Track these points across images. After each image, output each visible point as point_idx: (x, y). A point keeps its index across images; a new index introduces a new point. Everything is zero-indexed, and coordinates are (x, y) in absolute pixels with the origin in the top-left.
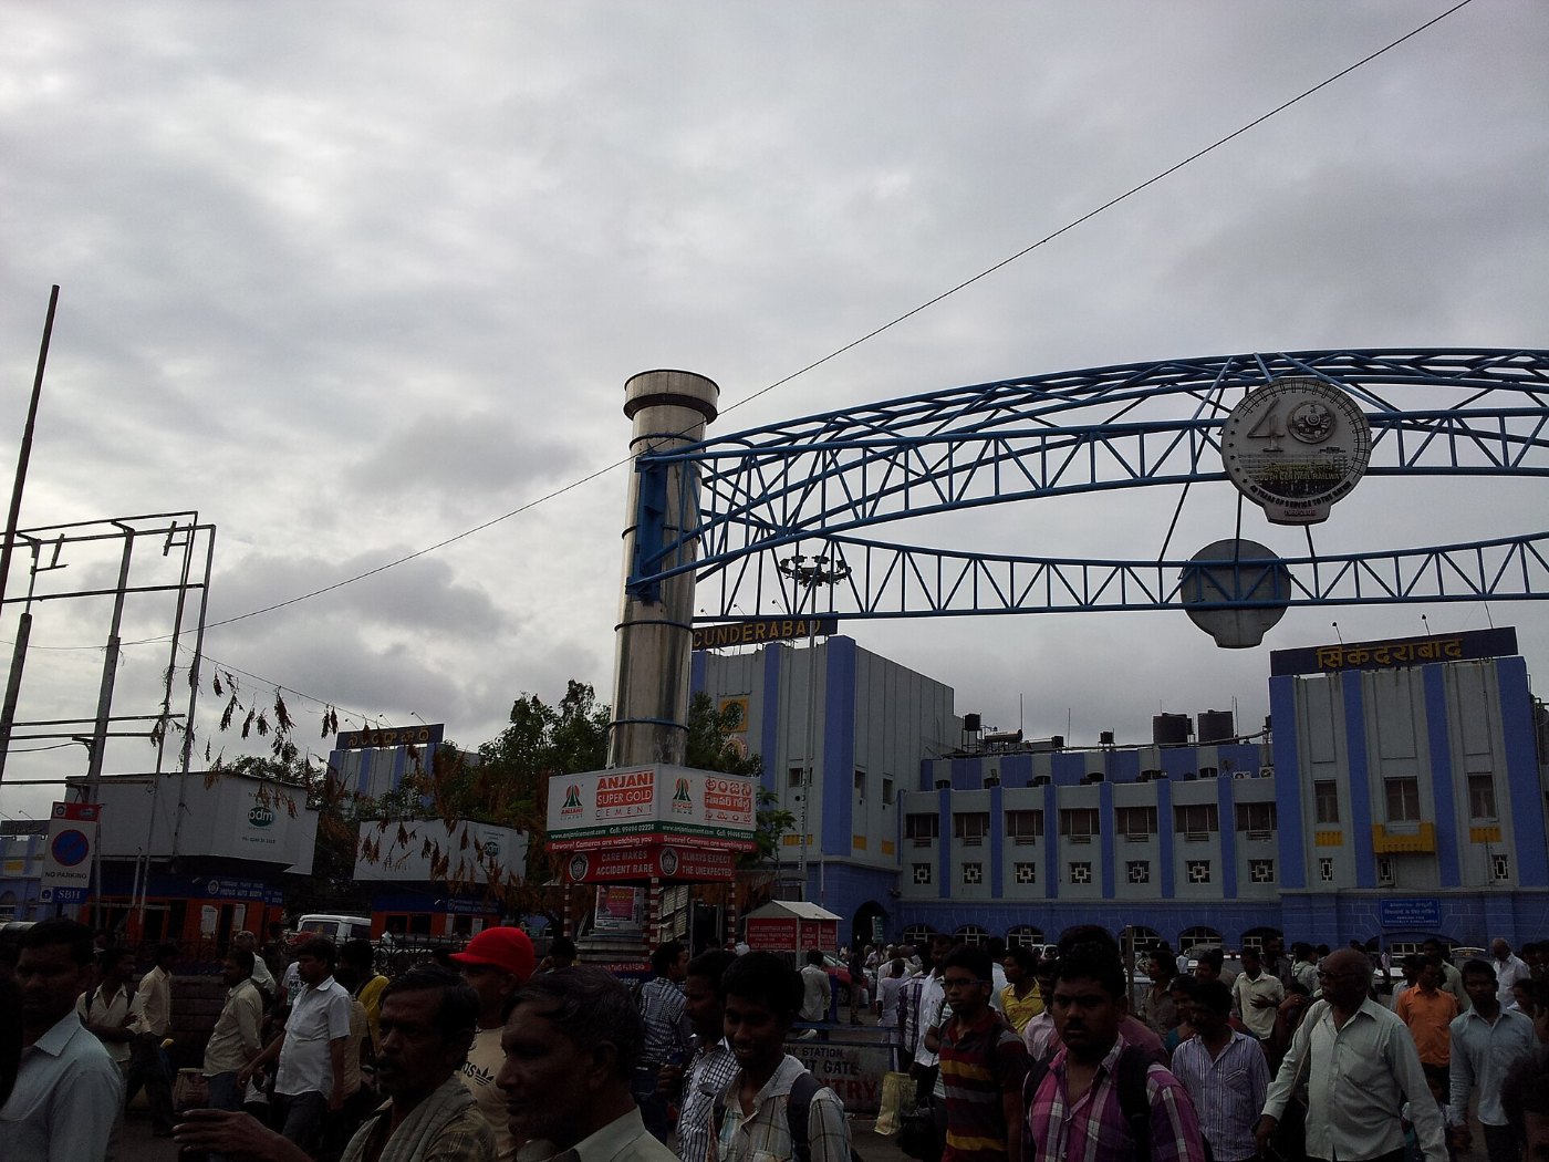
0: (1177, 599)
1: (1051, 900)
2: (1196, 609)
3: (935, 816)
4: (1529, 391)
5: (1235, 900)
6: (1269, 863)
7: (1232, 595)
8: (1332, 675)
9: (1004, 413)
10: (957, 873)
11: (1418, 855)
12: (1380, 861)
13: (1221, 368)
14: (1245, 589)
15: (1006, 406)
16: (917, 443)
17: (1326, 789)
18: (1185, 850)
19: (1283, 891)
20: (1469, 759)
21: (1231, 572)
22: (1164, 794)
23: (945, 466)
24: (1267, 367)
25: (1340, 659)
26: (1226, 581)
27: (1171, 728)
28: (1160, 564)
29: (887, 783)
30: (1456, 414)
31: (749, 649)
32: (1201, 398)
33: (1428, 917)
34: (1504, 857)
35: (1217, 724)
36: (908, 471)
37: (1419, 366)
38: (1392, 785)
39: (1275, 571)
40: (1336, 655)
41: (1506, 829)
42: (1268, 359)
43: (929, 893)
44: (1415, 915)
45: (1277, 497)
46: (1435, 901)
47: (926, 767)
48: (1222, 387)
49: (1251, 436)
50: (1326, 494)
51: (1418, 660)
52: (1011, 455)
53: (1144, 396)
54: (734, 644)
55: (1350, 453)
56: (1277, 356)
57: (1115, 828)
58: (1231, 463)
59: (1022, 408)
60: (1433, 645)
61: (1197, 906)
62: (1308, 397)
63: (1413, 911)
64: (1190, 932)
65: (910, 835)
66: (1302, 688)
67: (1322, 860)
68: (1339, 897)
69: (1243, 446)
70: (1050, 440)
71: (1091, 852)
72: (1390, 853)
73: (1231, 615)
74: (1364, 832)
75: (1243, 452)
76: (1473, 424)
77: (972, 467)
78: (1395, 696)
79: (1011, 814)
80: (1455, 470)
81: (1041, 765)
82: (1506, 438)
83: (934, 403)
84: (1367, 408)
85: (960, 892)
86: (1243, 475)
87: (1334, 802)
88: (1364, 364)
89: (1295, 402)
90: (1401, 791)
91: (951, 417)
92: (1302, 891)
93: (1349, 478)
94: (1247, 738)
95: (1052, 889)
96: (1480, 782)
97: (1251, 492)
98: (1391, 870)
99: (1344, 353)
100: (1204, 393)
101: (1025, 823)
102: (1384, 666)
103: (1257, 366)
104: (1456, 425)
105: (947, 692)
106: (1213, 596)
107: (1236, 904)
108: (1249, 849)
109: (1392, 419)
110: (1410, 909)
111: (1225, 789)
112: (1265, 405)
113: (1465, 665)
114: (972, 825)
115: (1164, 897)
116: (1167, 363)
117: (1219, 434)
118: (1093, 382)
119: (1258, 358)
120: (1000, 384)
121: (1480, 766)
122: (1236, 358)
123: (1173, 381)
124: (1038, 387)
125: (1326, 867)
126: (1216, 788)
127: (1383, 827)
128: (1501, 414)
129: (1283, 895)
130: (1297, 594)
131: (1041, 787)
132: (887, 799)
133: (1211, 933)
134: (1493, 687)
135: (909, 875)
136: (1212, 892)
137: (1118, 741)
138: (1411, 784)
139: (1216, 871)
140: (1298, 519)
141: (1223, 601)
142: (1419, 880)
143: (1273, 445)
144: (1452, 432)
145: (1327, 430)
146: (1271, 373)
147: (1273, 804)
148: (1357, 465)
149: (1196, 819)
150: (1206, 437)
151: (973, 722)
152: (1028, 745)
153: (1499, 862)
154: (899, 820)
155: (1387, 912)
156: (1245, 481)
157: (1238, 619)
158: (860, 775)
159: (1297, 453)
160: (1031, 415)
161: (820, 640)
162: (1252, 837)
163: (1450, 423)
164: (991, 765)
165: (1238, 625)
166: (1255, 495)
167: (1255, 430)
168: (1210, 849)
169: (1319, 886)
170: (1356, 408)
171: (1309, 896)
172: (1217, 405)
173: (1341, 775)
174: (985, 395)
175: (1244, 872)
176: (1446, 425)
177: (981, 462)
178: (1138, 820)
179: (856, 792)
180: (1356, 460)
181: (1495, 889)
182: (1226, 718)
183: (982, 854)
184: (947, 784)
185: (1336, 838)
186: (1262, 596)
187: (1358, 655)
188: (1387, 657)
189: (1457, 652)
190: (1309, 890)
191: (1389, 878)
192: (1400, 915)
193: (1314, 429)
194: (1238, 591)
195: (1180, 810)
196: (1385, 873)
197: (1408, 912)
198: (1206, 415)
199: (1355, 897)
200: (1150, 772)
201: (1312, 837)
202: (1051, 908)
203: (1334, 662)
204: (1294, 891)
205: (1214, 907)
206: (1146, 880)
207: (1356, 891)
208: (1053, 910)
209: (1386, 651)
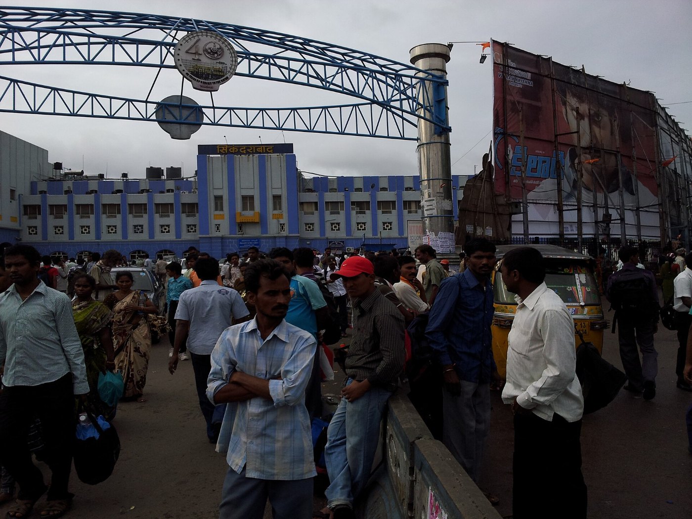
0: (154, 117)
1: (97, 241)
2: (162, 123)
3: (39, 206)
4: (301, 53)
5: (180, 240)
6: (195, 226)
7: (178, 118)
8: (223, 156)
9: (69, 24)
10: (51, 230)
11: (254, 223)
12: (239, 225)
13: (176, 22)
14: (184, 116)
15: (72, 21)
16: (20, 30)
17: (218, 198)
18: (159, 220)
19: (200, 236)
20: (273, 190)
21: (178, 109)
22: (150, 199)
23: (36, 44)
24: (197, 25)
25: (226, 150)
26: (176, 112)
27: (154, 173)
28: (146, 102)
29: (13, 191)
30: (274, 57)
32: (167, 33)
34: (284, 224)
35: (175, 173)
36: (14, 42)
37: (259, 36)
38: (244, 198)
39: (198, 110)
40: (225, 148)
41: (285, 215)
42: (198, 22)
43: (36, 238)
44: (251, 244)
45: (197, 79)
46: (258, 239)
47: (34, 184)
48: (177, 30)
49: (187, 52)
50: (218, 80)
51: (257, 152)
52: (72, 44)
53: (141, 28)
55: (229, 66)
56: (201, 21)
57: (128, 211)
58: (177, 61)
59: (79, 23)
60: (263, 148)
61: (163, 242)
62: (213, 40)
64: (161, 252)
65: (25, 214)
66: (211, 159)
67: (216, 225)
68: (222, 238)
69: (183, 55)
71: (117, 221)
72: (243, 222)
73: (178, 126)
74: (233, 216)
75: (184, 58)
77: (50, 47)
78: (247, 165)
79: (78, 206)
80: (270, 78)
81: (93, 186)
82: (289, 69)
83: (31, 13)
84: (237, 49)
85: (52, 237)
86: (183, 68)
87: (222, 204)
88: (238, 32)
89: (207, 41)
90: (248, 200)
91: (39, 21)
92: (208, 236)
93: (228, 75)
94: (187, 178)
95: (98, 236)
96: (277, 198)
98: (243, 228)
99: (230, 25)
100: (168, 31)
101: (85, 210)
102: (243, 154)
103: (192, 24)
104: (272, 61)
105: (43, 153)
106: (169, 118)
107: (181, 241)
108: (186, 220)
109: (247, 55)
110: (249, 242)
111: (177, 197)
112: (194, 40)
113: (274, 155)
114: (58, 210)
115: (150, 238)
116: (152, 16)
117: (173, 49)
118: (116, 18)
119: (193, 20)
120: (68, 10)
121: (277, 192)
122: (183, 19)
123: (155, 24)
124: (89, 15)
125: (218, 227)
126: (173, 196)
127: (241, 213)
128: (289, 59)
130: (206, 120)
131: (93, 195)
132: (12, 197)
133: (170, 252)
134: (284, 164)
135: (26, 231)
136: (171, 236)
137: (129, 177)
138: (252, 198)
139: (173, 229)
141: (174, 120)
142: (253, 232)
143: (197, 57)
144: (270, 64)
145: (220, 55)
146: (198, 28)
147: (197, 204)
148: (231, 71)
149: (164, 209)
150: (169, 51)
151: (58, 166)
152: (87, 177)
153: (282, 226)
154: (20, 208)
155: (241, 243)
156: (184, 70)
157: (180, 128)
159: (206, 62)
160: (84, 27)
162: (188, 216)
163: (269, 60)
164: (68, 184)
165: (180, 130)
166: (188, 77)
167: (189, 50)
168: (170, 220)
169: (214, 233)
170: (232, 48)
171: (210, 237)
172: (174, 38)
173: (225, 193)
174: (60, 14)
175: (184, 229)
176: (267, 61)
177: (55, 45)
178: (138, 209)
180: (231, 68)
181: (280, 235)
182: (179, 169)
183: (64, 221)
184: (45, 192)
185: (222, 217)
186: (192, 119)
187: (234, 149)
188: (245, 151)
189: (271, 151)
190: (211, 236)
191: (242, 232)
192: (245, 244)
193: (214, 53)
194: (181, 116)
195: (157, 205)
196: (240, 229)
198: (169, 40)
199: (229, 238)
200: (144, 190)
201: (213, 216)
202: (98, 244)
203: (224, 151)
204: (204, 236)
205: (171, 242)
206: (142, 232)
207: (230, 236)
208: (99, 245)
209: (245, 148)
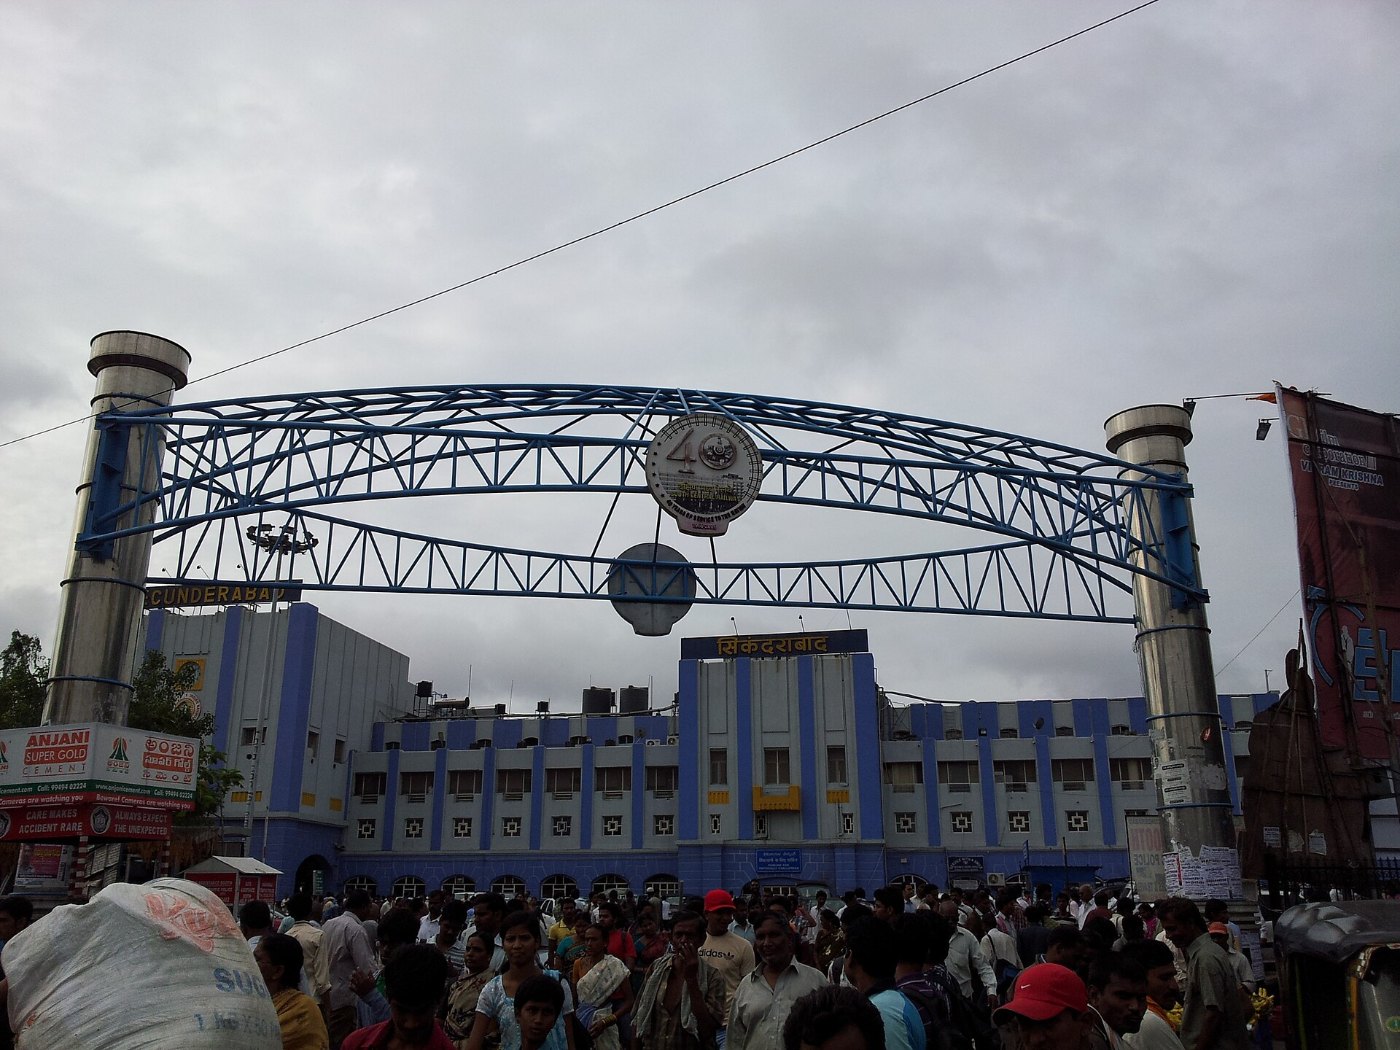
0: (604, 591)
1: (484, 852)
2: (619, 601)
3: (383, 775)
4: (882, 444)
5: (641, 850)
6: (670, 818)
7: (649, 591)
8: (729, 661)
9: (465, 414)
10: (400, 827)
11: (786, 813)
12: (758, 817)
13: (650, 397)
14: (660, 587)
15: (468, 407)
16: (383, 431)
17: (718, 755)
18: (601, 806)
19: (680, 842)
20: (828, 735)
21: (649, 571)
22: (588, 757)
23: (407, 456)
24: (687, 401)
25: (735, 648)
26: (645, 578)
27: (597, 699)
28: (592, 560)
29: (339, 744)
30: (827, 457)
31: (210, 610)
32: (633, 421)
33: (792, 864)
34: (851, 816)
35: (636, 698)
36: (372, 455)
37: (803, 415)
38: (769, 753)
39: (685, 572)
40: (733, 644)
41: (854, 792)
42: (689, 394)
43: (373, 846)
44: (783, 863)
45: (687, 511)
46: (797, 850)
47: (378, 729)
48: (651, 413)
49: (669, 458)
50: (726, 512)
51: (795, 652)
52: (469, 452)
53: (587, 413)
54: (194, 605)
55: (746, 481)
56: (695, 393)
57: (544, 787)
58: (653, 479)
59: (483, 411)
60: (807, 640)
61: (607, 856)
62: (716, 430)
63: (781, 860)
64: (603, 878)
65: (357, 792)
66: (704, 670)
67: (713, 816)
68: (724, 847)
69: (663, 466)
70: (503, 442)
71: (522, 808)
72: (766, 811)
73: (647, 607)
74: (746, 793)
75: (663, 471)
76: (839, 465)
77: (432, 459)
78: (775, 679)
79: (453, 774)
80: (824, 503)
81: (484, 730)
82: (862, 479)
83: (402, 397)
84: (761, 445)
85: (401, 845)
86: (661, 490)
87: (724, 767)
88: (762, 408)
89: (706, 434)
90: (777, 758)
91: (416, 412)
92: (695, 842)
93: (744, 501)
94: (659, 711)
95: (485, 843)
96: (836, 753)
97: (666, 505)
98: (767, 824)
99: (747, 397)
100: (635, 417)
101: (465, 781)
102: (768, 655)
103: (679, 399)
104: (827, 465)
105: (402, 661)
106: (633, 591)
107: (643, 854)
108: (655, 805)
109: (780, 456)
110: (778, 857)
111: (638, 753)
112: (682, 434)
113: (830, 657)
114: (417, 782)
115: (583, 847)
116: (607, 388)
117: (644, 454)
118: (544, 396)
119: (680, 392)
120: (464, 388)
121: (836, 740)
122: (663, 391)
123: (611, 404)
124: (497, 394)
125: (715, 822)
126: (631, 752)
127: (761, 789)
128: (861, 461)
129: (680, 846)
130: (700, 593)
131: (483, 749)
132: (338, 759)
133: (619, 879)
134: (849, 677)
135: (356, 829)
136: (622, 844)
137: (553, 710)
138: (784, 753)
139: (627, 825)
140: (702, 531)
141: (641, 595)
142: (787, 834)
143: (687, 467)
144: (824, 471)
145: (729, 460)
146: (690, 406)
147: (676, 768)
148: (751, 491)
149: (614, 778)
150: (635, 457)
151: (425, 689)
152: (474, 711)
153: (848, 817)
154: (349, 777)
155: (761, 860)
156: (663, 496)
157: (652, 611)
158: (313, 736)
159: (705, 476)
160: (490, 419)
161: (283, 606)
162: (658, 796)
163: (823, 464)
164: (439, 728)
165: (653, 616)
166: (670, 508)
167: (673, 453)
168: (622, 806)
169: (709, 837)
170: (753, 444)
171: (701, 846)
172: (645, 429)
173: (730, 744)
174: (449, 396)
175: (649, 824)
176: (819, 464)
177: (441, 455)
178: (564, 780)
179: (309, 752)
180: (749, 486)
181: (843, 841)
182: (644, 692)
183: (424, 810)
184: (397, 744)
185: (724, 798)
186: (674, 593)
187: (749, 645)
188: (771, 648)
189: (824, 647)
190: (701, 842)
191: (764, 832)
192: (770, 863)
193: (720, 457)
194: (654, 585)
195: (600, 771)
196: (761, 827)
197: (777, 860)
198: (635, 436)
199: (736, 848)
200: (577, 737)
201: (706, 797)
202: (484, 859)
203: (731, 650)
204: (687, 842)
205: (623, 856)
206: (567, 833)
207: (738, 842)
208: (485, 861)
209: (771, 643)
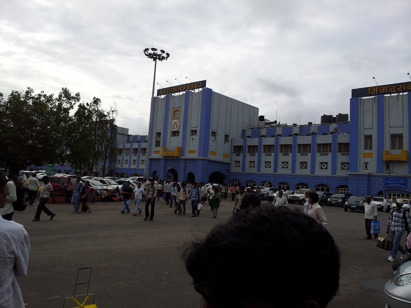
1: (275, 173)
3: (242, 146)
5: (335, 176)
6: (348, 164)
8: (374, 97)
10: (247, 164)
11: (401, 162)
12: (386, 164)
17: (368, 138)
18: (319, 158)
25: (377, 91)
27: (326, 119)
29: (227, 137)
31: (181, 93)
33: (402, 184)
38: (393, 137)
40: (375, 90)
43: (239, 170)
44: (397, 184)
47: (244, 132)
51: (407, 91)
57: (297, 151)
61: (321, 177)
63: (397, 182)
64: (319, 185)
65: (235, 152)
66: (362, 102)
67: (365, 163)
68: (370, 176)
71: (289, 158)
72: (390, 161)
79: (265, 146)
81: (279, 131)
85: (248, 170)
87: (371, 142)
90: (397, 138)
92: (357, 173)
95: (275, 170)
98: (390, 167)
101: (269, 148)
102: (393, 93)
108: (341, 158)
110: (395, 181)
111: (335, 138)
114: (253, 149)
115: (312, 173)
125: (366, 165)
126: (332, 138)
127: (388, 152)
129: (349, 174)
131: (274, 137)
132: (226, 141)
135: (234, 164)
138: (401, 136)
139: (330, 166)
142: (401, 171)
147: (348, 143)
154: (231, 148)
155: (387, 182)
161: (201, 89)
162: (343, 155)
164: (264, 131)
168: (328, 158)
169: (362, 171)
171: (359, 175)
173: (374, 133)
175: (339, 166)
178: (304, 148)
179: (212, 138)
183: (255, 158)
184: (250, 137)
185: (370, 155)
187: (383, 90)
188: (395, 90)
192: (391, 183)
195: (319, 145)
196: (388, 168)
197: (395, 182)
199: (375, 176)
201: (362, 155)
202: (275, 176)
203: (375, 92)
204: (353, 173)
206: (306, 168)
207: (376, 174)
208: (275, 177)
209: (394, 88)
